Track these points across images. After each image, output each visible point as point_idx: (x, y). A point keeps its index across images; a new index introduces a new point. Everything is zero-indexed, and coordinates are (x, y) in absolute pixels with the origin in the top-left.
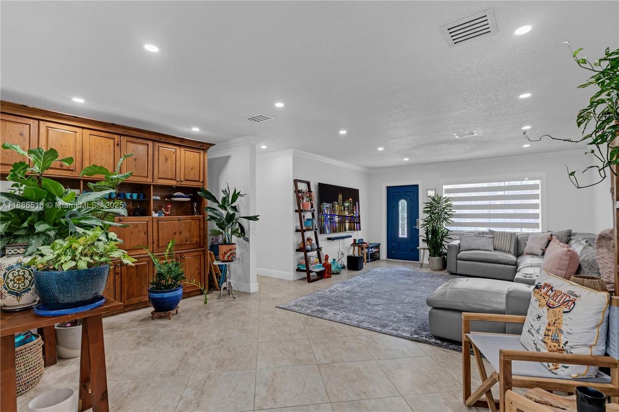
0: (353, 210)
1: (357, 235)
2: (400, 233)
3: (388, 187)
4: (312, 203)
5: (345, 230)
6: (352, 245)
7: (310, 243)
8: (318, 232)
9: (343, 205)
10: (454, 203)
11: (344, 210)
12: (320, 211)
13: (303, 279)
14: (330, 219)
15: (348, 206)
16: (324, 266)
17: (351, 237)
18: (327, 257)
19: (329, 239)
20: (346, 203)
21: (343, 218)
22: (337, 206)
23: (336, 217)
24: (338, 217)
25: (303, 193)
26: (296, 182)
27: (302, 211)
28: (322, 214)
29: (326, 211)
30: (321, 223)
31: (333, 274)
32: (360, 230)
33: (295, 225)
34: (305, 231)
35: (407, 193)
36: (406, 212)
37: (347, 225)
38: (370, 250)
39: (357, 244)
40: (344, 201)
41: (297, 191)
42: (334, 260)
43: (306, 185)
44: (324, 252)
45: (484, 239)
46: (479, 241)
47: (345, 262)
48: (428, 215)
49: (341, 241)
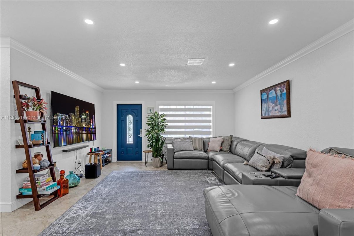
0: (90, 122)
1: (93, 145)
2: (128, 141)
3: (118, 105)
4: (42, 113)
5: (83, 141)
6: (88, 154)
7: (40, 160)
8: (51, 146)
9: (80, 117)
10: (168, 118)
11: (81, 121)
12: (54, 122)
13: (28, 205)
14: (66, 131)
15: (85, 118)
16: (59, 184)
17: (87, 146)
18: (63, 173)
19: (64, 151)
20: (83, 115)
21: (80, 130)
22: (74, 117)
23: (73, 128)
24: (75, 129)
25: (28, 99)
26: (16, 84)
27: (25, 121)
28: (57, 125)
29: (61, 123)
30: (55, 136)
31: (70, 188)
32: (96, 139)
33: (14, 139)
34: (30, 146)
35: (133, 110)
36: (132, 124)
37: (84, 136)
38: (105, 156)
39: (94, 153)
40: (81, 113)
41: (18, 97)
42: (71, 173)
43: (34, 91)
44: (58, 168)
45: (188, 142)
46: (185, 144)
47: (82, 170)
48: (150, 127)
49: (78, 151)
